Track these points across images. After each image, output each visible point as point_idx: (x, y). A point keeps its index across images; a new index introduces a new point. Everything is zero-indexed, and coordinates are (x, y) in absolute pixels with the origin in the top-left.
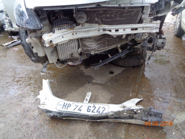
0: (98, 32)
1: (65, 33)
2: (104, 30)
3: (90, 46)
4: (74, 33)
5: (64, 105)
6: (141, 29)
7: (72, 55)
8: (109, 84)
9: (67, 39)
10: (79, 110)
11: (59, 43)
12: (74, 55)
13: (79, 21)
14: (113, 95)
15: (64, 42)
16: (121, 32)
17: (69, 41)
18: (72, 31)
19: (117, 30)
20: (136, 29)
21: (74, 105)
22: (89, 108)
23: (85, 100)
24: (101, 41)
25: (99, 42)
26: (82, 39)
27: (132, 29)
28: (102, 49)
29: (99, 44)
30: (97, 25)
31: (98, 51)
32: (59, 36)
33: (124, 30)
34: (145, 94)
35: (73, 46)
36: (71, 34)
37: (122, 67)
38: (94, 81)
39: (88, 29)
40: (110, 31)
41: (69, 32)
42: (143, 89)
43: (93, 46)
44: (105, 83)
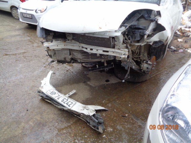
0: (79, 48)
1: (59, 44)
2: (83, 47)
3: (77, 56)
4: (66, 45)
5: (52, 92)
6: (112, 52)
7: (65, 58)
8: (97, 88)
9: (60, 48)
10: (58, 98)
11: (55, 49)
12: (66, 59)
13: (68, 38)
14: (91, 97)
15: (59, 49)
16: (94, 51)
17: (62, 49)
18: (64, 43)
19: (91, 49)
20: (108, 52)
21: (58, 94)
22: (64, 99)
23: (68, 94)
24: (85, 54)
25: (84, 54)
26: (71, 50)
27: (104, 51)
28: (86, 60)
29: (83, 56)
30: (78, 43)
31: (83, 60)
32: (55, 45)
33: (97, 50)
34: (115, 104)
35: (66, 53)
36: (64, 45)
37: (120, 79)
38: (88, 83)
39: (72, 44)
40: (87, 49)
41: (62, 43)
42: (117, 101)
43: (79, 56)
44: (95, 86)
